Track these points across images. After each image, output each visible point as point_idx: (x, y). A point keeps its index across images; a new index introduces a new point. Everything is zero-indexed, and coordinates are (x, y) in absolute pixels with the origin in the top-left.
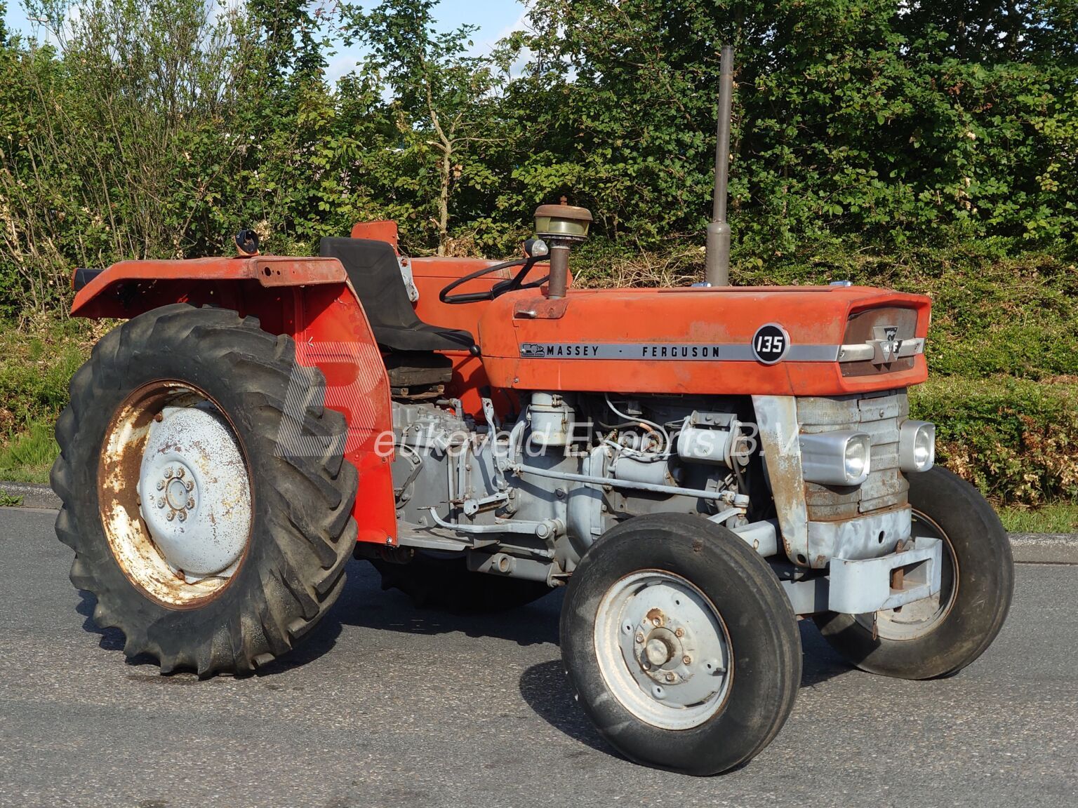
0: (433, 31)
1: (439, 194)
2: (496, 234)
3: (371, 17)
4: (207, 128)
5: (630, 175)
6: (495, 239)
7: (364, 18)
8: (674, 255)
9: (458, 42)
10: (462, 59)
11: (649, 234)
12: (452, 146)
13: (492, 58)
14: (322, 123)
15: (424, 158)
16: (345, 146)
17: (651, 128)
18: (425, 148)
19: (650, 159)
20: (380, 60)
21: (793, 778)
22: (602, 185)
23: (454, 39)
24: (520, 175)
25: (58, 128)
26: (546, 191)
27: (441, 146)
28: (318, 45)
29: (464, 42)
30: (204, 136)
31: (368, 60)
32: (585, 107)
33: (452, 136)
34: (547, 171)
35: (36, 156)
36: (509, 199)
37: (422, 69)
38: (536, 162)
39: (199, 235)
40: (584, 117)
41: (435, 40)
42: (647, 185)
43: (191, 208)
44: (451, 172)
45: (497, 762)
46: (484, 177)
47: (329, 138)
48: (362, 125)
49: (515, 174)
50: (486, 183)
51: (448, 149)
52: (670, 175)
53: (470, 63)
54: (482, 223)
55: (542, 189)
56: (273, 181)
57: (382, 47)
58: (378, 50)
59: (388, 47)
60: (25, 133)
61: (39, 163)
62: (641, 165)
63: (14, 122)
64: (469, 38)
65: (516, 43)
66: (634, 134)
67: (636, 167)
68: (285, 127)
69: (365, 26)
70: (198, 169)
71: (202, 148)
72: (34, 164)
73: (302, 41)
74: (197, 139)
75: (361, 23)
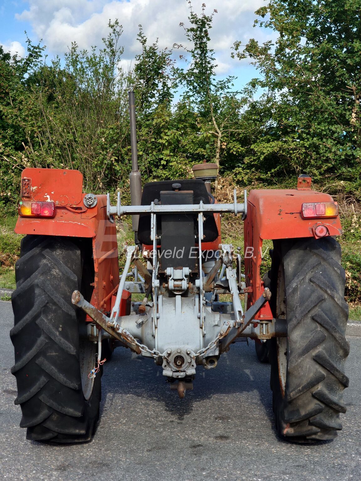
0: (214, 80)
1: (215, 156)
2: (243, 175)
3: (187, 74)
4: (112, 127)
5: (305, 147)
6: (243, 177)
7: (183, 74)
8: (327, 185)
9: (226, 85)
10: (228, 92)
11: (314, 175)
12: (222, 133)
13: (242, 92)
14: (163, 123)
15: (209, 139)
16: (173, 134)
17: (316, 124)
18: (209, 135)
19: (315, 139)
20: (191, 93)
21: (303, 467)
22: (291, 152)
23: (225, 83)
24: (255, 147)
25: (51, 128)
26: (265, 155)
27: (216, 134)
28: (169, 88)
29: (230, 85)
30: (111, 131)
31: (185, 94)
32: (284, 114)
33: (221, 129)
34: (266, 145)
35: (42, 141)
36: (250, 159)
37: (209, 97)
38: (263, 141)
39: (109, 176)
40: (284, 119)
41: (215, 84)
42: (314, 151)
43: (105, 164)
44: (221, 146)
45: (154, 448)
46: (237, 148)
47: (166, 131)
48: (182, 124)
49: (252, 147)
50: (238, 151)
51: (220, 135)
52: (325, 146)
53: (232, 94)
54: (237, 170)
55: (264, 153)
56: (141, 151)
57: (191, 87)
58: (190, 89)
59: (195, 88)
60: (37, 130)
61: (43, 144)
62: (311, 142)
63: (32, 125)
64: (232, 83)
65: (254, 84)
66: (308, 127)
67: (309, 142)
68: (148, 126)
69: (185, 78)
70: (108, 146)
71: (110, 136)
72: (41, 144)
73: (162, 86)
74: (107, 132)
75: (183, 77)
